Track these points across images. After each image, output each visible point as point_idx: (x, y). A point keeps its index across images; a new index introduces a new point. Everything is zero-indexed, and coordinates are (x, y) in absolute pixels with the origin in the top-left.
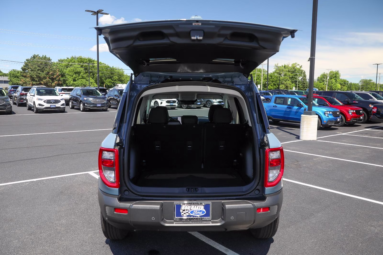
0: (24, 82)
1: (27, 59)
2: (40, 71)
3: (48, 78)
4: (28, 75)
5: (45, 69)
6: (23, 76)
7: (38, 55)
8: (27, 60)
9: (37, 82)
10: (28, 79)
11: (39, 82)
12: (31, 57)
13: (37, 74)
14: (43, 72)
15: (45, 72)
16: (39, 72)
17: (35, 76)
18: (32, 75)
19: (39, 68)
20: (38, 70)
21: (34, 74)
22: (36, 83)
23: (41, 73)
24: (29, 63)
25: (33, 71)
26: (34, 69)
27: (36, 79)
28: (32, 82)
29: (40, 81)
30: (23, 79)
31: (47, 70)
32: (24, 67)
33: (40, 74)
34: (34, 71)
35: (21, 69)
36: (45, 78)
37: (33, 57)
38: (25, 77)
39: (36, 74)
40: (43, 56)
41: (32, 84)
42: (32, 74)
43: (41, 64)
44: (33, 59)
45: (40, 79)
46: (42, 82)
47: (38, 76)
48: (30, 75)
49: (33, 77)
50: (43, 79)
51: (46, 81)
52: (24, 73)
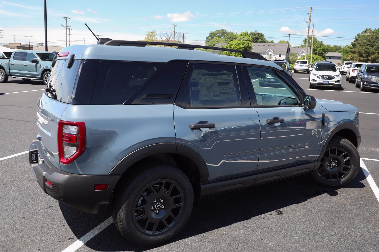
0: (352, 57)
1: (358, 33)
2: (370, 46)
3: (377, 53)
4: (357, 50)
5: (375, 44)
6: (351, 52)
7: (371, 29)
8: (358, 35)
9: (365, 58)
10: (356, 55)
11: (367, 58)
12: (363, 31)
13: (366, 49)
14: (373, 47)
15: (374, 47)
16: (368, 47)
17: (363, 52)
18: (360, 51)
19: (369, 43)
20: (368, 45)
21: (363, 50)
22: (363, 59)
23: (370, 48)
24: (360, 38)
25: (361, 47)
26: (363, 44)
27: (364, 55)
28: (360, 58)
29: (368, 56)
30: (350, 55)
31: (377, 45)
32: (355, 42)
33: (368, 49)
34: (363, 46)
35: (351, 44)
36: (374, 53)
37: (364, 31)
38: (354, 52)
39: (364, 49)
40: (376, 29)
41: (359, 60)
42: (360, 49)
43: (372, 38)
44: (365, 34)
45: (369, 54)
46: (370, 58)
47: (367, 51)
48: (358, 50)
49: (361, 53)
50: (371, 55)
51: (374, 57)
52: (353, 49)
